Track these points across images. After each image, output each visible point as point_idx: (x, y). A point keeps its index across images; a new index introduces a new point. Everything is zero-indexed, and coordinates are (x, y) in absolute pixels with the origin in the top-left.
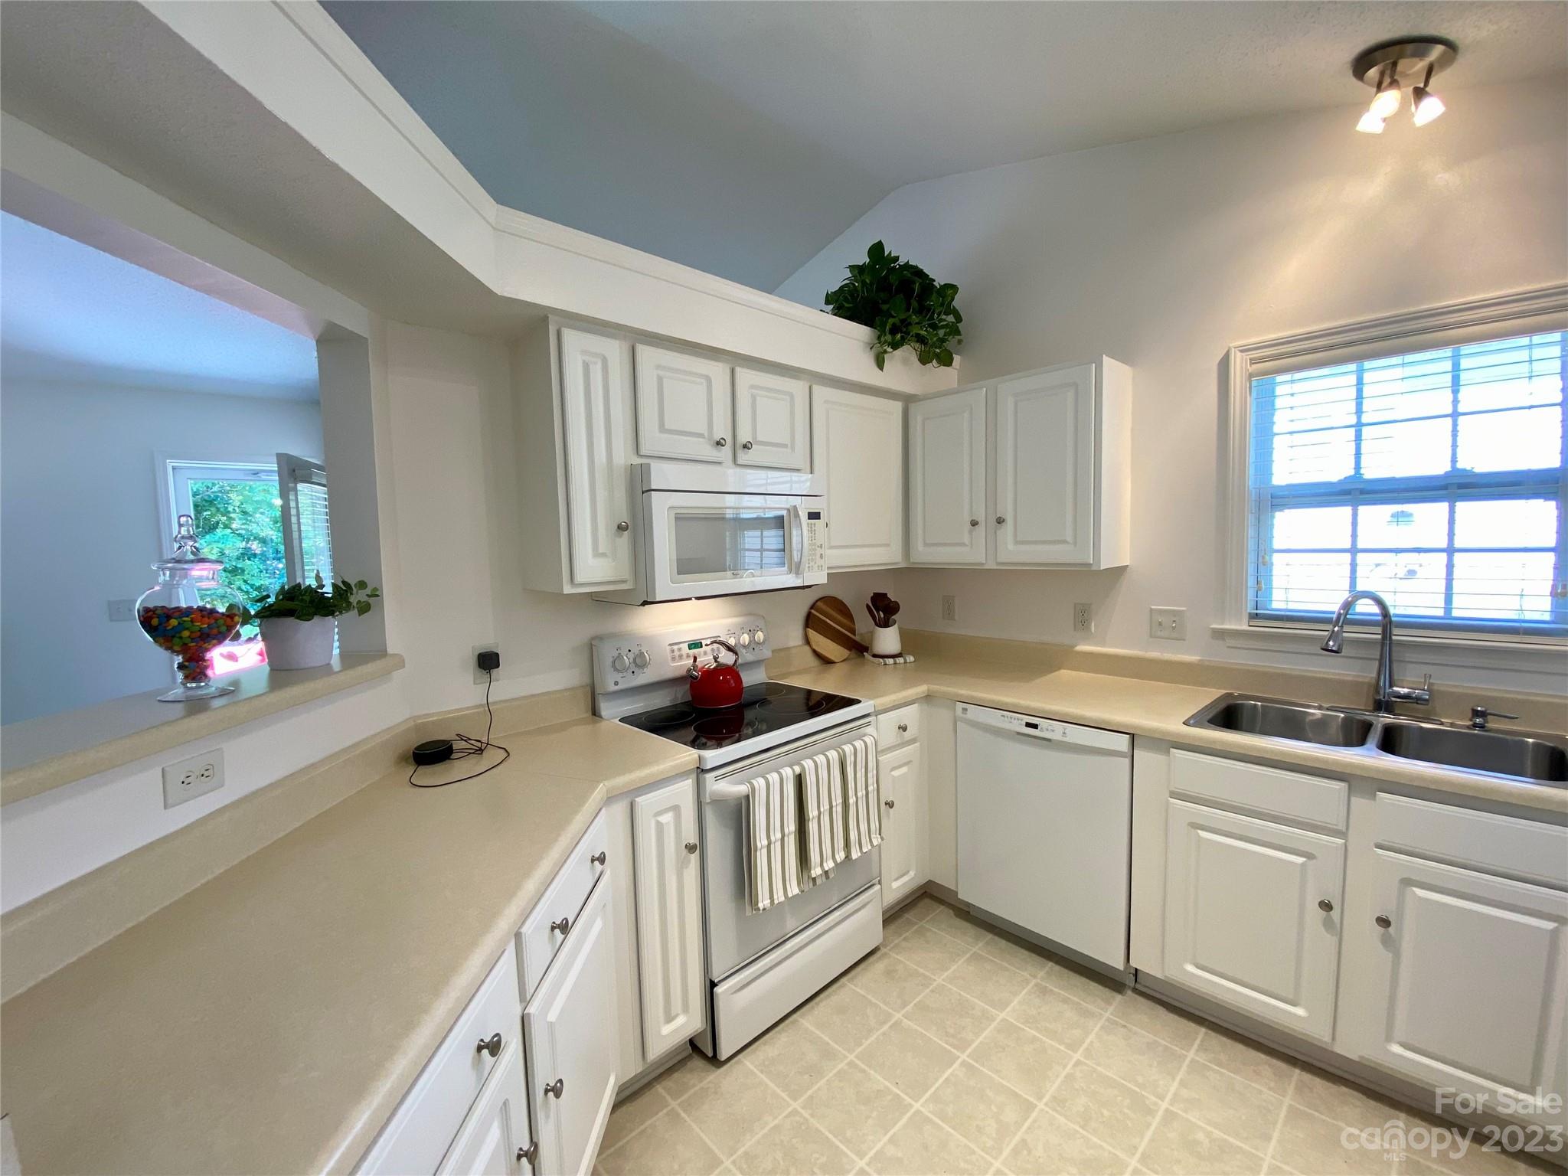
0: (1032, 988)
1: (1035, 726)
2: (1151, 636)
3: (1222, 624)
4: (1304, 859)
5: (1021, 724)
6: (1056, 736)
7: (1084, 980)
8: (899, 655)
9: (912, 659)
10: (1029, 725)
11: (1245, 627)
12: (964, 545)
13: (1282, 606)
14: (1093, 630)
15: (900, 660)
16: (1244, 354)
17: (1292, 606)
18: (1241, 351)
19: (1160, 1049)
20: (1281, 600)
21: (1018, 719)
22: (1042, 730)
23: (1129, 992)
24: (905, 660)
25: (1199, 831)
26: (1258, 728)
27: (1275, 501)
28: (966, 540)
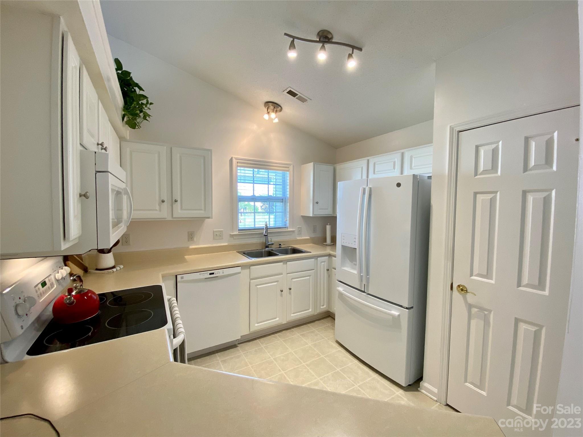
0: (222, 363)
1: (213, 274)
2: (214, 239)
3: (233, 233)
4: (277, 283)
5: (208, 275)
6: (221, 274)
7: (228, 351)
8: (114, 267)
9: (122, 267)
10: (210, 274)
11: (238, 233)
12: (156, 210)
13: (243, 227)
14: (195, 240)
15: (114, 270)
16: (236, 160)
17: (247, 226)
18: (235, 159)
19: (258, 350)
20: (241, 226)
21: (206, 273)
22: (216, 274)
23: (238, 345)
24: (120, 267)
25: (257, 286)
26: (264, 256)
27: (240, 200)
28: (157, 208)
